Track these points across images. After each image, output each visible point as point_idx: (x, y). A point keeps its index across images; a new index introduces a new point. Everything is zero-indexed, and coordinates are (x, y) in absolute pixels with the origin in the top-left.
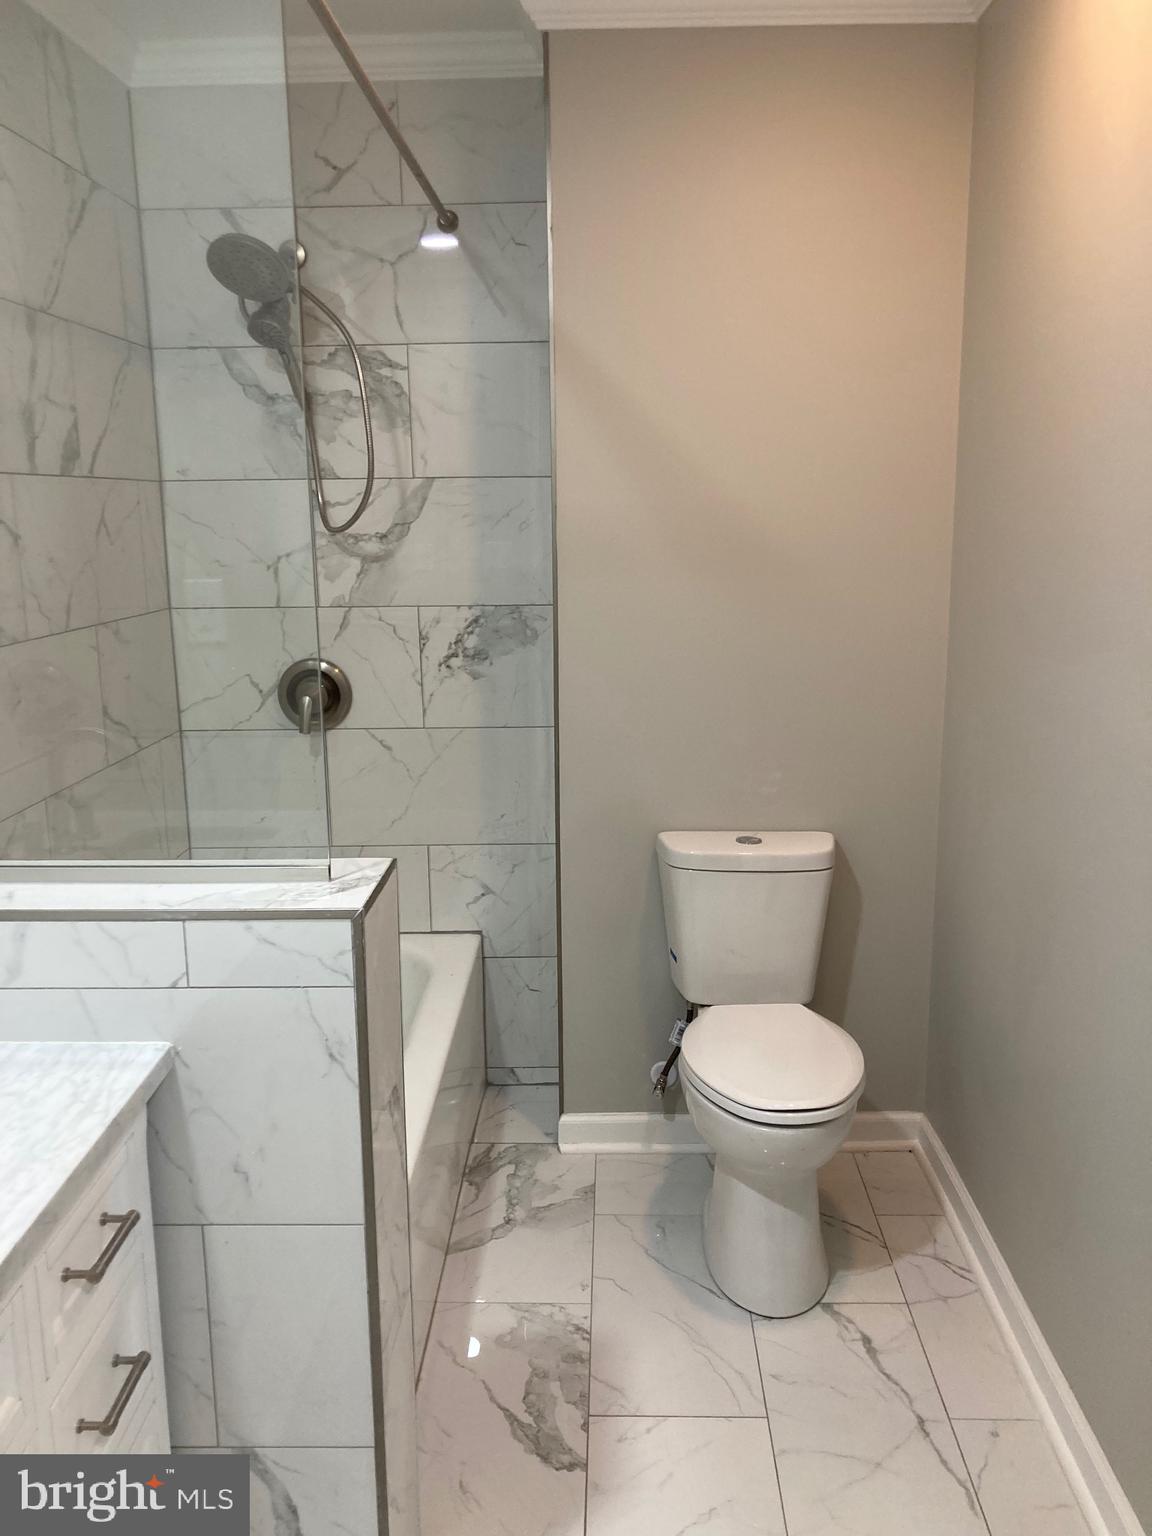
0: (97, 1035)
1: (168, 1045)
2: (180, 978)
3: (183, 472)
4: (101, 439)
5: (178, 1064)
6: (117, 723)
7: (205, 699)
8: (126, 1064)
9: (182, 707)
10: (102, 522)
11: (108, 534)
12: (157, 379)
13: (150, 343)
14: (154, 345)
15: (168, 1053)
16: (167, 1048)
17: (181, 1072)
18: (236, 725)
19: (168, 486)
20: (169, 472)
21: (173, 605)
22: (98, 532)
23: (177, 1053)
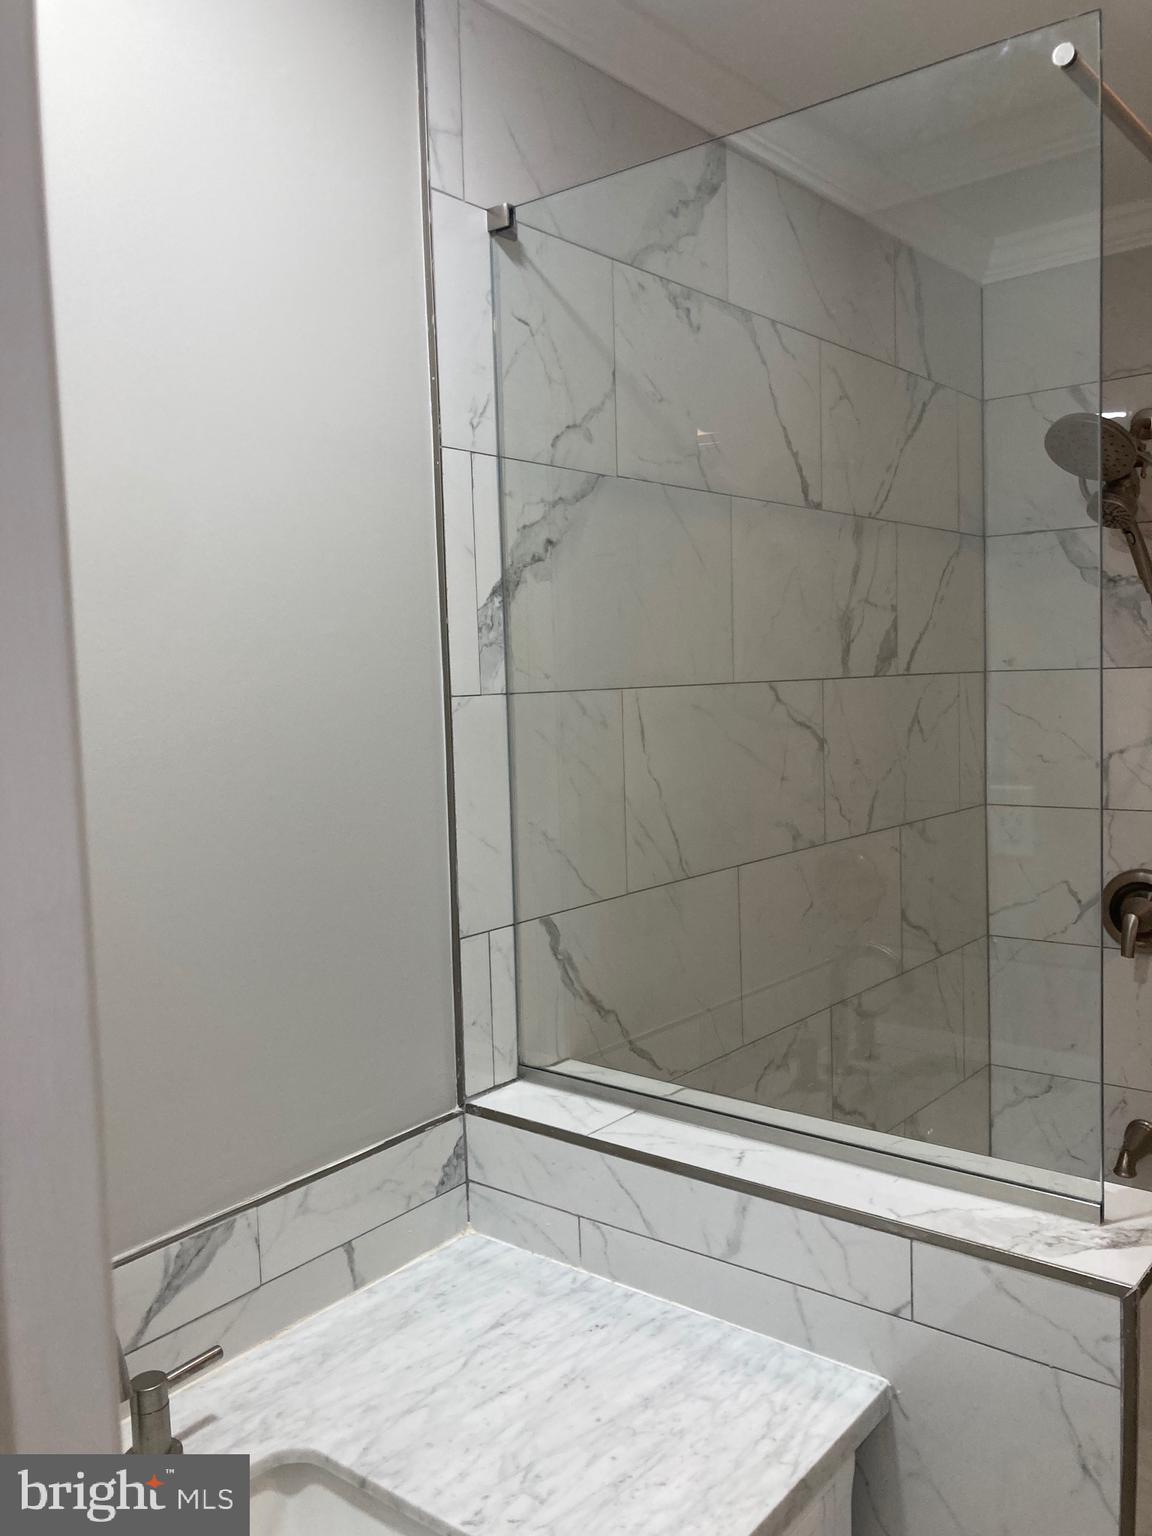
0: (810, 1344)
1: (886, 1382)
2: (904, 1307)
3: (1009, 662)
4: (922, 635)
5: (895, 1406)
6: (914, 927)
7: (1016, 905)
8: (834, 1396)
9: (991, 911)
10: (916, 720)
11: (921, 730)
12: (989, 568)
13: (984, 533)
14: (989, 532)
15: (885, 1393)
16: (882, 1388)
17: (898, 1421)
18: (1049, 936)
19: (993, 677)
20: (993, 665)
21: (989, 801)
22: (910, 730)
23: (895, 1396)
